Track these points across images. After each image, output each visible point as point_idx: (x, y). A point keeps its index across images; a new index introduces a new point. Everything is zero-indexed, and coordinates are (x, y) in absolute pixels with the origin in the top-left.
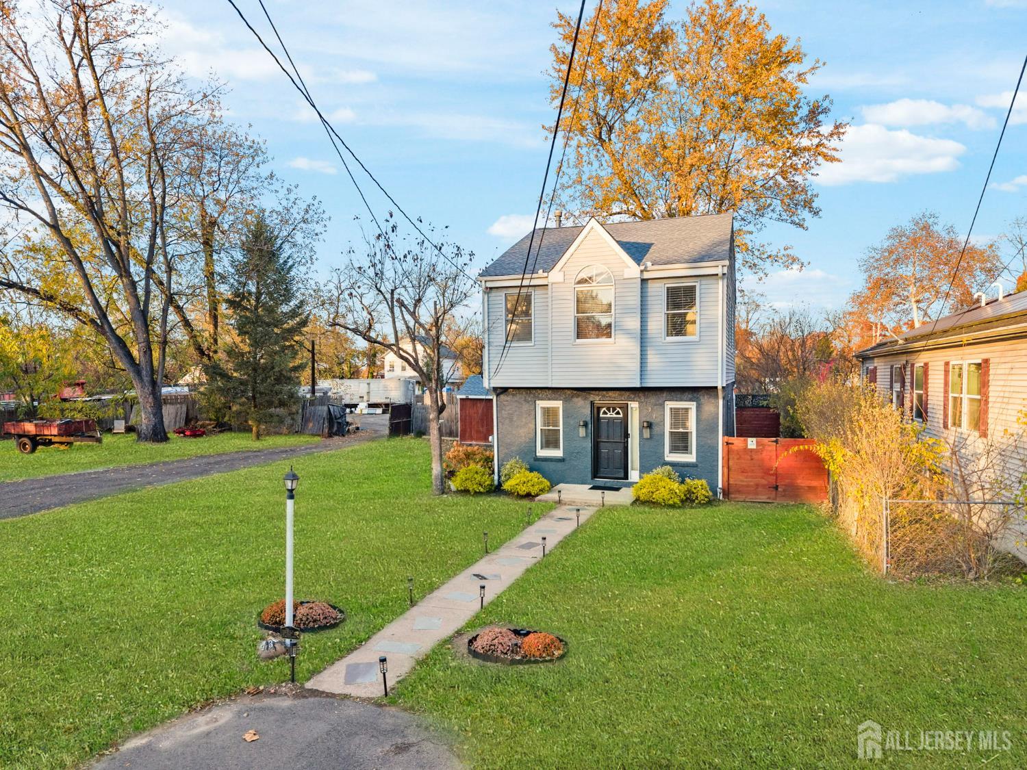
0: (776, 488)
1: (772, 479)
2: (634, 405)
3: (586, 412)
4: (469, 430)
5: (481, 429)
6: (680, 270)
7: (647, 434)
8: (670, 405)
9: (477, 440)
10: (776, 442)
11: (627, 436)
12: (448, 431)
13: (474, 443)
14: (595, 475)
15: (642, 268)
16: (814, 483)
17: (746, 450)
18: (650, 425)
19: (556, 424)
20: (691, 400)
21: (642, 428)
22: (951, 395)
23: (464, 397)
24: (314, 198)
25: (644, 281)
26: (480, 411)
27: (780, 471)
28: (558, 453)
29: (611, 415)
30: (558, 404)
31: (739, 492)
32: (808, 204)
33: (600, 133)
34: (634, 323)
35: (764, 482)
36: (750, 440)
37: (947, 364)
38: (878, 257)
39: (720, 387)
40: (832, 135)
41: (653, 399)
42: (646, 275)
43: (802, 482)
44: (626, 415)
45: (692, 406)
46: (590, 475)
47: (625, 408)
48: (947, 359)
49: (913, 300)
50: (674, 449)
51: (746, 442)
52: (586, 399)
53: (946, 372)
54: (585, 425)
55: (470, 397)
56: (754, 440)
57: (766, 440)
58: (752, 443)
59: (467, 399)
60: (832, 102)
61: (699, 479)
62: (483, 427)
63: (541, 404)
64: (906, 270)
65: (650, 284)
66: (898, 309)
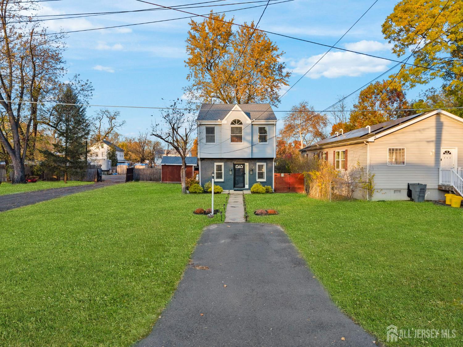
0: (290, 188)
1: (288, 186)
2: (247, 164)
3: (232, 166)
4: (165, 177)
5: (171, 177)
6: (263, 122)
7: (251, 173)
8: (258, 164)
9: (168, 181)
10: (290, 174)
11: (244, 174)
12: (150, 179)
13: (167, 182)
14: (234, 187)
15: (252, 121)
16: (300, 186)
17: (281, 177)
18: (252, 170)
19: (221, 170)
20: (265, 162)
21: (250, 171)
22: (336, 160)
23: (164, 164)
24: (88, 80)
25: (252, 125)
26: (170, 170)
27: (290, 183)
28: (222, 180)
29: (239, 167)
30: (222, 164)
31: (279, 190)
32: (276, 98)
33: (208, 67)
34: (249, 138)
35: (286, 186)
36: (282, 174)
37: (334, 152)
38: (288, 116)
39: (274, 158)
40: (286, 76)
41: (253, 162)
42: (253, 123)
43: (296, 186)
44: (244, 167)
45: (265, 164)
46: (233, 187)
47: (244, 165)
48: (334, 150)
49: (300, 133)
50: (259, 178)
51: (281, 175)
52: (231, 162)
53: (334, 154)
54: (232, 171)
55: (166, 164)
56: (283, 174)
57: (286, 174)
58: (282, 175)
59: (165, 165)
60: (286, 65)
61: (269, 186)
62: (171, 176)
63: (216, 164)
64: (298, 122)
65: (254, 126)
66: (295, 136)
